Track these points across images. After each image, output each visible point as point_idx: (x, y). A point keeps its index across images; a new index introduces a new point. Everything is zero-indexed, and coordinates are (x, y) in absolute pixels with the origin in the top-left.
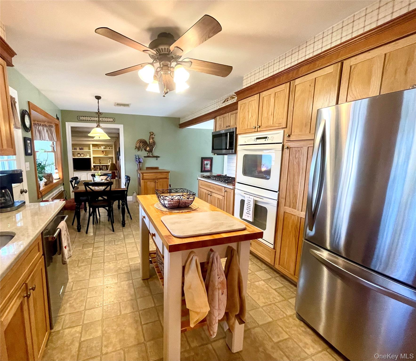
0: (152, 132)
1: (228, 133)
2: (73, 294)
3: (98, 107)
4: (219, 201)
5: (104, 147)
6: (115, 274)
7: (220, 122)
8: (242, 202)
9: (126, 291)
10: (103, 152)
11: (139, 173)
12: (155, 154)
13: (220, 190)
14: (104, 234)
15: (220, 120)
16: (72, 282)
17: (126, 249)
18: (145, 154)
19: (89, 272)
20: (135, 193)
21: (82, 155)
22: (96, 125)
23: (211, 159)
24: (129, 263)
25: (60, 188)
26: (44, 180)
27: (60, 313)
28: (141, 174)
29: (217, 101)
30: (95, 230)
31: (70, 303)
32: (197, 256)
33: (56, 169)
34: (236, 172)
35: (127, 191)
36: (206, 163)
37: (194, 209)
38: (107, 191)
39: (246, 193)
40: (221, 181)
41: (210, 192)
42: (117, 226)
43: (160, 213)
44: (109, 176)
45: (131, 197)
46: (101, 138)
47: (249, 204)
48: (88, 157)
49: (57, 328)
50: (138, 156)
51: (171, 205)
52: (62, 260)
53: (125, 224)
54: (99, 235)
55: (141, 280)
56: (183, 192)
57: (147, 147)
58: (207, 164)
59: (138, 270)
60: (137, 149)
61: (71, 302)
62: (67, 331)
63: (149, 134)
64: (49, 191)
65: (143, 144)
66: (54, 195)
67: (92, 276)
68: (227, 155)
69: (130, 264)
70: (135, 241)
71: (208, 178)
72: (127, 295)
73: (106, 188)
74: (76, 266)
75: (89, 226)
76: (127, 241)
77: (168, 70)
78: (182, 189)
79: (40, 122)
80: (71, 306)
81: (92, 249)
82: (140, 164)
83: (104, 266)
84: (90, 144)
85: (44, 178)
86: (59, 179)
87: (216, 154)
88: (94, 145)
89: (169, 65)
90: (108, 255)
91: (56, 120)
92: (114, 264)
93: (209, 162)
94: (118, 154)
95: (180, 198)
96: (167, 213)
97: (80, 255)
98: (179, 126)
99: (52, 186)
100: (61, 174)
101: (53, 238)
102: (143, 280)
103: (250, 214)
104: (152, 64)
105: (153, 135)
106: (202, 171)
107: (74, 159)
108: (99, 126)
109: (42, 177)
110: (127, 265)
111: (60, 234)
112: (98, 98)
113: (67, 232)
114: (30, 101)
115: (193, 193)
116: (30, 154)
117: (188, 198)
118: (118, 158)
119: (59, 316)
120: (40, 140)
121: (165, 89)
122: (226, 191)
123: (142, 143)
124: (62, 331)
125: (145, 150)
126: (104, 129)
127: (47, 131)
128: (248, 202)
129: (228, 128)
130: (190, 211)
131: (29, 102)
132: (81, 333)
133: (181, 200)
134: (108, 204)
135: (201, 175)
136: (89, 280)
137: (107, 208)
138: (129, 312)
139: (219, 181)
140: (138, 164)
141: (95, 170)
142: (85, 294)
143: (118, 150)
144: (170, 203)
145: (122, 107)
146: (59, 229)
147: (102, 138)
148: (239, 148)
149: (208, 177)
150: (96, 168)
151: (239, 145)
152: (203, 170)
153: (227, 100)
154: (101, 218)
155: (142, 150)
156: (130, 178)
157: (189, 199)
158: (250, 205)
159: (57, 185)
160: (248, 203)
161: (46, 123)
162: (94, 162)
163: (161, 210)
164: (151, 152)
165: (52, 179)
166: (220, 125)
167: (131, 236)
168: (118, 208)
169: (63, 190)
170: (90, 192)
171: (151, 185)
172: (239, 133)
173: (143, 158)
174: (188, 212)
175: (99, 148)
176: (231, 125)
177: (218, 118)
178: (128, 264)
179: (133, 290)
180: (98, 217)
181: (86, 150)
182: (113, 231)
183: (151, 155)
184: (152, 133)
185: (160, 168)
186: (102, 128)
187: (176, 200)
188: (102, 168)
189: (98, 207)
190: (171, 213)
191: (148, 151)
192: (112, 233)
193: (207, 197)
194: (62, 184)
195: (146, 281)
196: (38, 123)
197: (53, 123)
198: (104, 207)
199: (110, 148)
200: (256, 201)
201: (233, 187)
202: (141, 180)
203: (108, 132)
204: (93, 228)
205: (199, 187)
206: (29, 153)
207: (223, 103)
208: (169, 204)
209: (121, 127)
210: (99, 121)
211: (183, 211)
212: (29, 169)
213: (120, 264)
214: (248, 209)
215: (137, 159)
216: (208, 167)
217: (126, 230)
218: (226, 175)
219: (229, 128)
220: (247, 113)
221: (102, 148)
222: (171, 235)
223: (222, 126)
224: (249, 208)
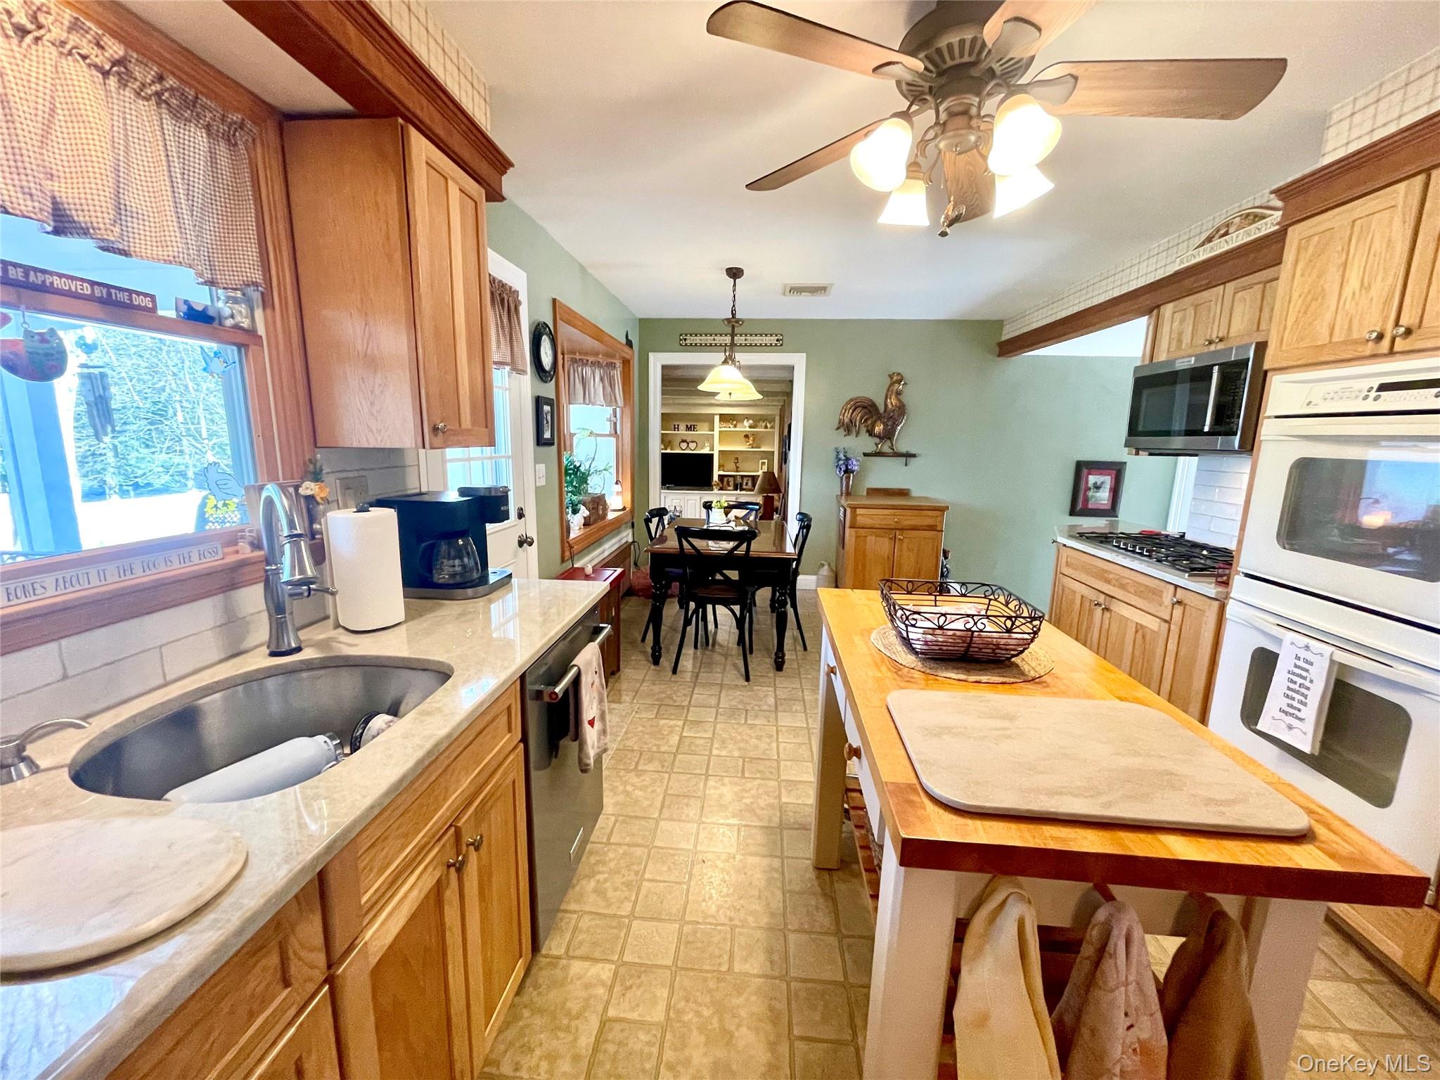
0: (899, 374)
1: (1216, 369)
2: (611, 855)
3: (734, 301)
4: (1144, 637)
5: (751, 421)
6: (731, 821)
7: (1175, 325)
8: (1264, 663)
9: (757, 893)
10: (747, 436)
11: (843, 507)
12: (902, 447)
13: (1152, 593)
14: (721, 686)
15: (1178, 316)
16: (613, 815)
17: (778, 749)
18: (869, 444)
19: (662, 796)
20: (826, 567)
21: (692, 446)
22: (722, 356)
23: (1117, 470)
24: (779, 797)
25: (624, 534)
26: (584, 512)
27: (569, 903)
28: (848, 511)
29: (1169, 242)
30: (698, 665)
31: (598, 881)
32: (1030, 902)
33: (617, 483)
34: (1243, 528)
35: (798, 560)
36: (1095, 483)
37: (1033, 674)
38: (738, 557)
39: (1290, 625)
40: (1159, 561)
41: (1103, 596)
42: (761, 663)
43: (889, 674)
44: (752, 510)
45: (814, 578)
46: (734, 398)
47: (1300, 671)
48: (706, 451)
49: (554, 946)
50: (845, 452)
51: (937, 648)
52: (580, 760)
53: (783, 662)
54: (704, 685)
55: (811, 868)
56: (992, 597)
57: (875, 421)
58: (1097, 487)
59: (804, 828)
60: (842, 430)
61: (601, 877)
62: (577, 967)
63: (888, 382)
64: (590, 543)
65: (866, 414)
66: (606, 554)
67: (666, 813)
68: (1196, 455)
69: (784, 800)
70: (807, 723)
71: (1102, 542)
72: (757, 906)
73: (735, 548)
74: (632, 767)
75: (684, 651)
76: (785, 720)
77: (970, 127)
78: (987, 588)
79: (586, 354)
80: (600, 892)
81: (680, 723)
82: (848, 478)
83: (705, 785)
84: (714, 415)
85: (582, 508)
86: (624, 509)
87: (1144, 449)
88: (724, 418)
89: (974, 111)
90: (724, 753)
91: (627, 349)
92: (736, 789)
93: (1107, 480)
94: (785, 442)
95: (975, 623)
96: (917, 675)
97: (646, 736)
98: (997, 349)
99: (605, 526)
100: (628, 496)
101: (554, 696)
102: (819, 869)
103: (1301, 720)
104: (905, 115)
105: (899, 382)
106: (1073, 512)
107: (664, 456)
108: (733, 361)
109: (579, 502)
110: (772, 801)
111: (577, 681)
112: (735, 273)
113: (600, 677)
114: (558, 298)
115: (1035, 609)
116: (549, 443)
117: (1009, 631)
118: (784, 458)
119: (565, 911)
120: (584, 403)
121: (951, 206)
122: (1179, 603)
123: (859, 410)
124: (564, 962)
125: (868, 431)
126: (746, 369)
127: (602, 379)
128: (1296, 666)
129: (1212, 348)
130: (1012, 680)
131: (554, 301)
132: (611, 989)
133: (976, 634)
134: (740, 596)
135: (1072, 527)
136: (657, 821)
137: (737, 608)
138: (755, 972)
139: (1150, 557)
140: (842, 478)
141: (721, 489)
142: (641, 863)
143: (786, 433)
144: (929, 637)
145: (806, 298)
146: (576, 668)
147: (736, 397)
148: (1268, 429)
149: (1102, 539)
150: (725, 483)
151: (1269, 417)
152: (1080, 506)
153: (1222, 232)
154: (719, 631)
155: (858, 434)
156: (810, 520)
157: (1014, 636)
158: (1305, 678)
159: (616, 526)
160: (1298, 671)
161: (600, 358)
162: (721, 467)
163: (894, 657)
164: (889, 439)
165: (605, 508)
166: (1174, 336)
167: (798, 707)
168: (769, 609)
169: (630, 540)
170: (690, 556)
171: (879, 546)
172: (1276, 366)
173: (861, 458)
174: (1002, 683)
175: (739, 425)
176: (1230, 335)
177: (1168, 310)
178: (775, 798)
179: (779, 894)
180: (711, 627)
181: (702, 430)
182: (747, 679)
183: (886, 449)
184: (899, 378)
185: (914, 494)
186: (740, 368)
187: (958, 633)
188: (741, 484)
189: (715, 602)
190: (930, 681)
191: (878, 436)
192: (745, 686)
193: (1091, 612)
194: (630, 524)
195: (826, 876)
196: (580, 358)
197: (617, 355)
198: (726, 603)
199: (766, 427)
200: (1342, 666)
201: (1220, 589)
202: (847, 530)
203: (759, 378)
204: (695, 658)
205: (1058, 573)
206: (547, 439)
207: (1203, 244)
208: (926, 643)
209: (798, 361)
210: (733, 344)
211: (984, 678)
212: (542, 482)
213: (754, 792)
214: (1290, 693)
215: (841, 462)
216: (1103, 496)
217: (785, 685)
218: (1183, 536)
219: (1220, 346)
220: (1333, 275)
221: (745, 426)
222: (918, 786)
223: (1187, 338)
224: (1297, 691)
